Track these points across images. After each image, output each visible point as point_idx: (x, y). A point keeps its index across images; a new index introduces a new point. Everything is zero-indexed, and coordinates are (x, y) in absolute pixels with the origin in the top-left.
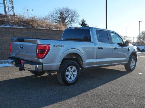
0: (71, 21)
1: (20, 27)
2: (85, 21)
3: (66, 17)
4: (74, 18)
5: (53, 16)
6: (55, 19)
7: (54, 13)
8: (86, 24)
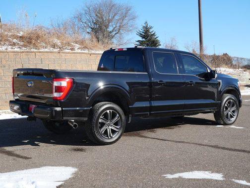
0: (119, 30)
1: (12, 48)
2: (151, 28)
3: (109, 21)
4: (125, 21)
5: (80, 20)
6: (86, 25)
7: (84, 12)
8: (152, 33)
